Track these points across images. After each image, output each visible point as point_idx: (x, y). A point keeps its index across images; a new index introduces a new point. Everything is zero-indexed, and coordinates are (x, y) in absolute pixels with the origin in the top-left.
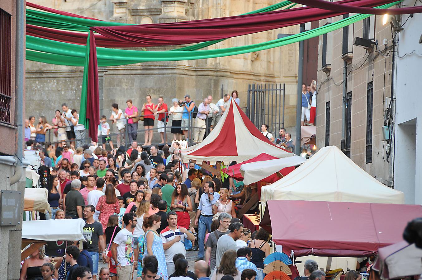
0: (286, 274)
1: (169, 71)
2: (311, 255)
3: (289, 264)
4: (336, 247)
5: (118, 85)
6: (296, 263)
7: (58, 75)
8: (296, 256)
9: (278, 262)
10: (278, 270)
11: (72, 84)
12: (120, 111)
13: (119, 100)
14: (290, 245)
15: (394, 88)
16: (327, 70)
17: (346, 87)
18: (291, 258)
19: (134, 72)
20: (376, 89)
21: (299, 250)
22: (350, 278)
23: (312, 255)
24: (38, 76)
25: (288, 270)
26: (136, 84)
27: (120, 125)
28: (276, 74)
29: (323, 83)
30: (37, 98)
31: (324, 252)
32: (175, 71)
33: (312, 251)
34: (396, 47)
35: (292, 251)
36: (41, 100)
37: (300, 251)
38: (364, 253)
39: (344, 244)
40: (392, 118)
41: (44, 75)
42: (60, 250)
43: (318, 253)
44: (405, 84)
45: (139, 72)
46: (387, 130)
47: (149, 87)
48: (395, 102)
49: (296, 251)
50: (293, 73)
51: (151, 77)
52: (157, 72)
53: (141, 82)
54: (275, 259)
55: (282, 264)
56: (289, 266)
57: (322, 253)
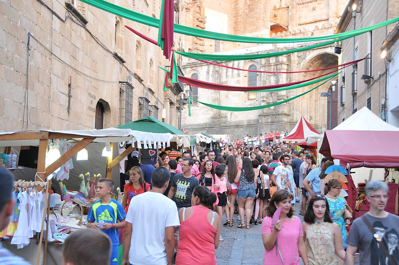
0: (343, 182)
1: (280, 123)
2: (363, 167)
3: (345, 174)
4: (384, 160)
5: (263, 128)
6: (351, 173)
7: (243, 126)
8: (351, 167)
9: (336, 172)
11: (248, 129)
12: (263, 136)
13: (263, 133)
14: (345, 159)
15: (387, 93)
16: (343, 105)
17: (353, 107)
18: (347, 170)
19: (268, 124)
20: (373, 100)
21: (354, 163)
23: (365, 167)
24: (237, 127)
25: (344, 178)
26: (269, 128)
27: (263, 141)
28: (318, 124)
29: (341, 112)
30: (236, 134)
31: (374, 164)
32: (282, 123)
33: (364, 164)
34: (387, 72)
35: (348, 164)
36: (237, 135)
39: (391, 158)
40: (386, 108)
41: (239, 127)
42: (152, 159)
43: (369, 165)
44: (396, 87)
45: (270, 123)
46: (383, 114)
47: (273, 128)
48: (387, 100)
49: (352, 164)
50: (324, 124)
51: (274, 125)
52: (276, 123)
53: (270, 127)
54: (334, 170)
55: (340, 174)
56: (345, 176)
57: (373, 165)
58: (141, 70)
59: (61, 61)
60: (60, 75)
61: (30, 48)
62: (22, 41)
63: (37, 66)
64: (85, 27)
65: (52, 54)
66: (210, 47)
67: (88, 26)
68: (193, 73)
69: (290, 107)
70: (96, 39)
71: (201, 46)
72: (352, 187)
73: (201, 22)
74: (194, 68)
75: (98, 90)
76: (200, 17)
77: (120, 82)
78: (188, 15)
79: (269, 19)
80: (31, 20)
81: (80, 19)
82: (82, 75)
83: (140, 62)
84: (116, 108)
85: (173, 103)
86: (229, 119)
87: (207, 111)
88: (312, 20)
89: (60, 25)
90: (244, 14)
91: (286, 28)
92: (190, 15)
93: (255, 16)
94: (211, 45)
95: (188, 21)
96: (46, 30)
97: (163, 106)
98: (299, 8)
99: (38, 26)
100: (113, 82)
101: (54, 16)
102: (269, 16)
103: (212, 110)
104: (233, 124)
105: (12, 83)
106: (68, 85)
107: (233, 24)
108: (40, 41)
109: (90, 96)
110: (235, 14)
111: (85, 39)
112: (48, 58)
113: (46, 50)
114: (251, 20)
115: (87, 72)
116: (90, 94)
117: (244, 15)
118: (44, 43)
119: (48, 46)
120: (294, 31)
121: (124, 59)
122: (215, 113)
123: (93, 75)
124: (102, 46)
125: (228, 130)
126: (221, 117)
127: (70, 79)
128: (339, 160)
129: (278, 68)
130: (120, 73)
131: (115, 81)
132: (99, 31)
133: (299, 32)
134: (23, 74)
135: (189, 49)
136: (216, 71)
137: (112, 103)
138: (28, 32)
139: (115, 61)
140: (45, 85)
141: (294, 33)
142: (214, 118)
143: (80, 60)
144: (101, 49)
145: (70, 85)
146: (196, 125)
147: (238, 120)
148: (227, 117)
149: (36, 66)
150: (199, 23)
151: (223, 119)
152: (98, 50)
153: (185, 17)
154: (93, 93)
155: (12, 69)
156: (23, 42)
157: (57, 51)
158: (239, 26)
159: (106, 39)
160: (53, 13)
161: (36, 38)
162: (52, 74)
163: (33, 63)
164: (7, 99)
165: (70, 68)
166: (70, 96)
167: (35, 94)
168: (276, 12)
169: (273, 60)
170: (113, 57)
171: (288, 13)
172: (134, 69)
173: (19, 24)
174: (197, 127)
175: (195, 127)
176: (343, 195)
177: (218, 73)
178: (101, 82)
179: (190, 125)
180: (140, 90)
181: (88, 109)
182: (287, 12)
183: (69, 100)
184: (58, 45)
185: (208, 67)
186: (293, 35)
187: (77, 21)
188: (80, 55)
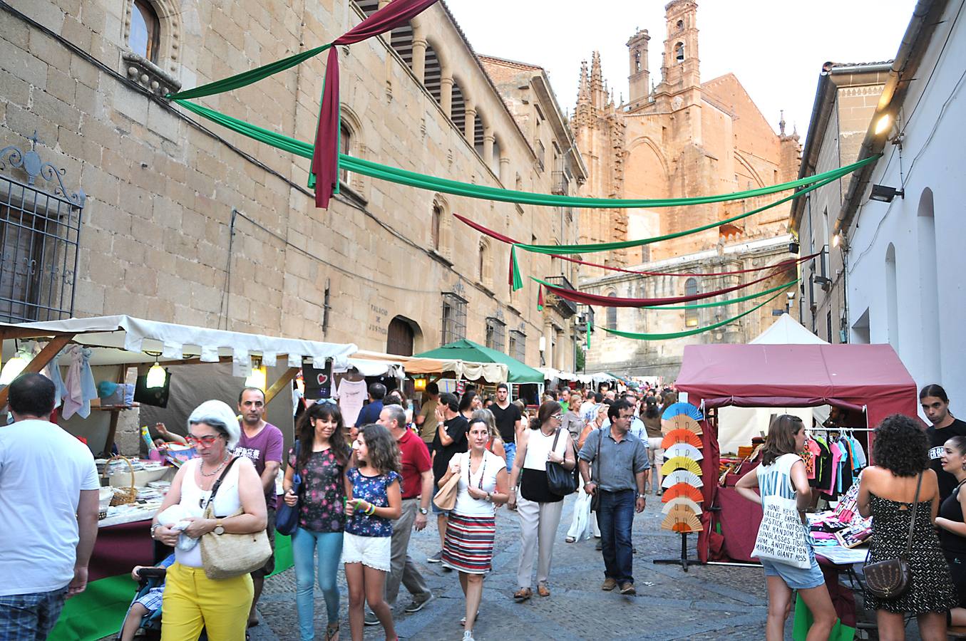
0: (694, 434)
2: (731, 406)
3: (698, 418)
4: (767, 392)
6: (708, 417)
8: (709, 407)
9: (682, 416)
10: (682, 427)
14: (699, 392)
18: (701, 411)
20: (833, 314)
22: (785, 434)
25: (697, 427)
31: (750, 400)
33: (731, 400)
34: (846, 268)
35: (702, 400)
37: (713, 400)
38: (810, 401)
43: (741, 402)
46: (843, 334)
48: (848, 311)
49: (709, 400)
54: (678, 412)
55: (689, 419)
56: (699, 422)
57: (747, 402)
58: (491, 280)
59: (308, 255)
60: (305, 275)
61: (234, 231)
62: (219, 221)
63: (253, 259)
64: (363, 210)
65: (287, 243)
66: (636, 257)
67: (369, 209)
68: (610, 292)
69: (745, 335)
70: (390, 229)
71: (622, 256)
72: (711, 443)
73: (622, 223)
74: (611, 286)
75: (394, 301)
76: (620, 217)
77: (442, 293)
78: (602, 215)
79: (717, 217)
80: (242, 192)
81: (352, 197)
82: (355, 278)
83: (490, 268)
84: (434, 330)
85: (561, 330)
86: (660, 354)
87: (630, 344)
88: (777, 218)
89: (306, 203)
90: (681, 211)
91: (742, 229)
92: (606, 216)
93: (697, 214)
94: (636, 255)
95: (603, 223)
96: (275, 208)
97: (540, 333)
98: (759, 202)
99: (256, 202)
100: (428, 292)
101: (293, 189)
102: (716, 213)
103: (637, 343)
104: (666, 362)
105: (192, 282)
106: (324, 291)
107: (668, 225)
108: (262, 224)
109: (374, 310)
110: (670, 212)
111: (363, 227)
112: (278, 250)
113: (273, 238)
114: (692, 220)
115: (367, 274)
116: (374, 308)
117: (682, 213)
118: (269, 227)
119: (278, 232)
120: (751, 231)
121: (451, 261)
122: (641, 347)
123: (380, 278)
124: (401, 239)
125: (658, 370)
126: (649, 353)
127: (327, 282)
128: (687, 394)
129: (725, 281)
130: (443, 281)
131: (431, 290)
132: (396, 217)
133: (758, 233)
134: (220, 269)
135: (606, 261)
136: (641, 288)
137: (425, 322)
138: (233, 209)
139: (431, 263)
140: (270, 289)
141: (751, 235)
142: (639, 353)
143: (353, 256)
144: (401, 244)
145: (327, 292)
146: (614, 364)
147: (672, 355)
148: (657, 352)
149: (250, 259)
150: (618, 225)
151: (652, 355)
152: (392, 244)
153: (599, 218)
154: (380, 305)
155: (196, 261)
156: (220, 223)
157: (299, 241)
158: (676, 228)
159: (412, 230)
160: (292, 185)
161: (252, 219)
162: (285, 273)
163: (243, 255)
164: (181, 305)
165: (329, 266)
166: (327, 309)
167: (247, 300)
168: (727, 208)
169: (718, 270)
170: (427, 257)
171: (744, 208)
172: (475, 277)
173: (214, 197)
174: (616, 367)
175: (612, 367)
176: (695, 458)
177: (644, 292)
178: (400, 292)
179: (606, 364)
180: (490, 308)
181: (370, 328)
182: (742, 208)
183: (326, 314)
184: (303, 231)
185: (630, 284)
186: (750, 237)
187: (345, 200)
188: (352, 250)
